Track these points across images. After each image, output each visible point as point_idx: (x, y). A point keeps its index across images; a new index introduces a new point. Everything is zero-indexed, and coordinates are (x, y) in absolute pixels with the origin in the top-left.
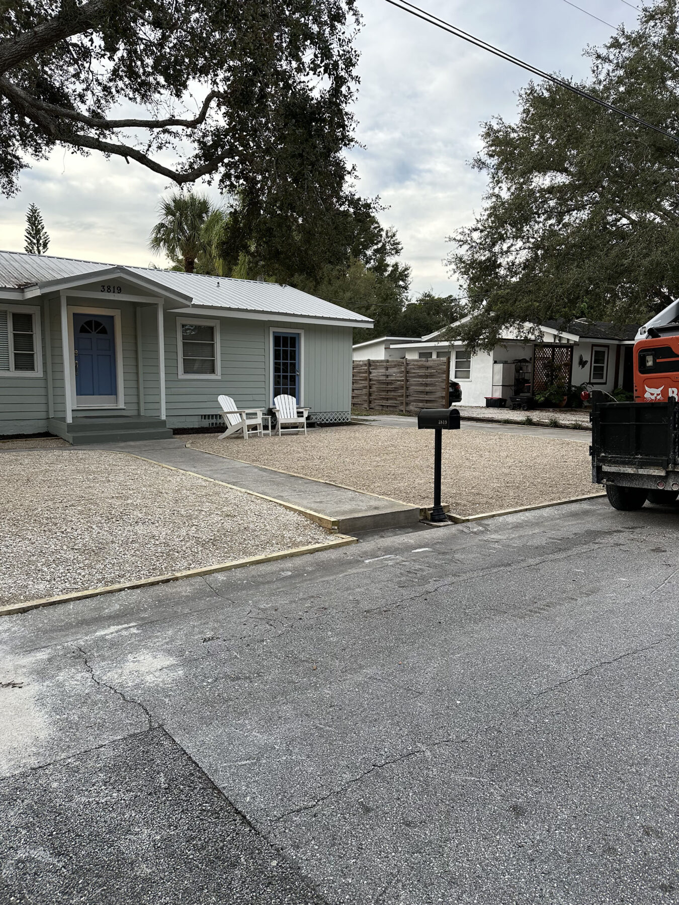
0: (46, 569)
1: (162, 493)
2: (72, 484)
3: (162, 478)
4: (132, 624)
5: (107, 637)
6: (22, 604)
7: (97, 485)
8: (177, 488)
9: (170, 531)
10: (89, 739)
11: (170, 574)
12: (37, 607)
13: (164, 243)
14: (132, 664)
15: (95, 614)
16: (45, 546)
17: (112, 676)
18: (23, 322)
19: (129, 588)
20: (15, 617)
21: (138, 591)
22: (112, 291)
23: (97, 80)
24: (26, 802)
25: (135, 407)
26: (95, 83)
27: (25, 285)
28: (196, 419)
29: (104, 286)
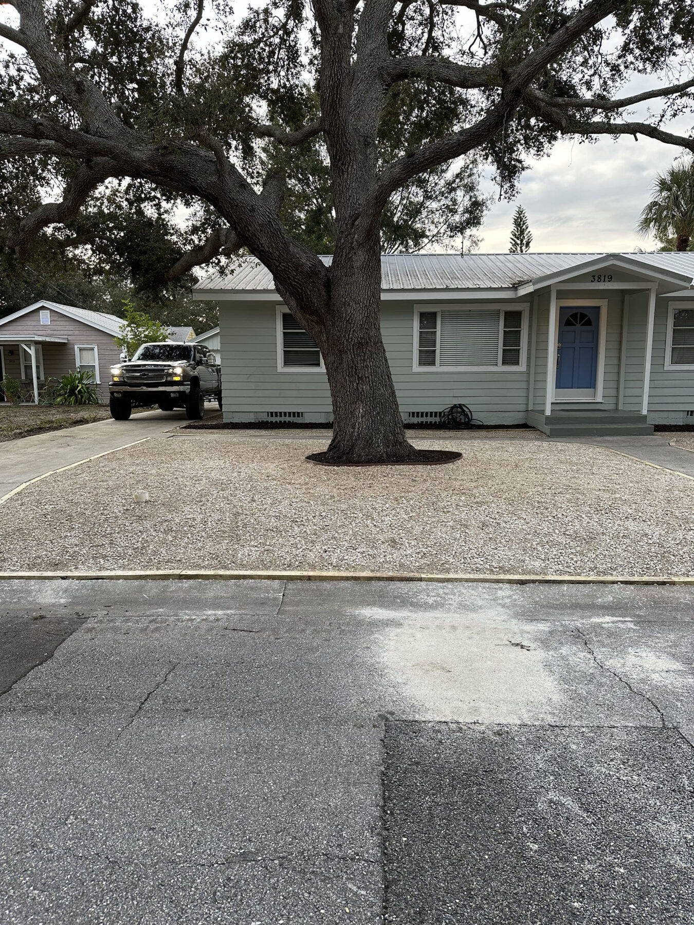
0: (540, 549)
1: (651, 491)
2: (556, 473)
3: (649, 476)
4: (627, 619)
5: (603, 625)
6: (521, 576)
7: (582, 476)
8: (667, 488)
9: (663, 532)
10: (599, 716)
11: (665, 577)
12: (534, 582)
13: (655, 222)
14: (634, 657)
15: (588, 601)
16: (538, 527)
17: (614, 663)
18: (513, 318)
19: (622, 582)
20: (515, 587)
21: (632, 587)
22: (603, 280)
23: (606, 62)
24: (549, 752)
25: (613, 400)
26: (603, 65)
27: (518, 284)
28: (681, 415)
29: (594, 276)
